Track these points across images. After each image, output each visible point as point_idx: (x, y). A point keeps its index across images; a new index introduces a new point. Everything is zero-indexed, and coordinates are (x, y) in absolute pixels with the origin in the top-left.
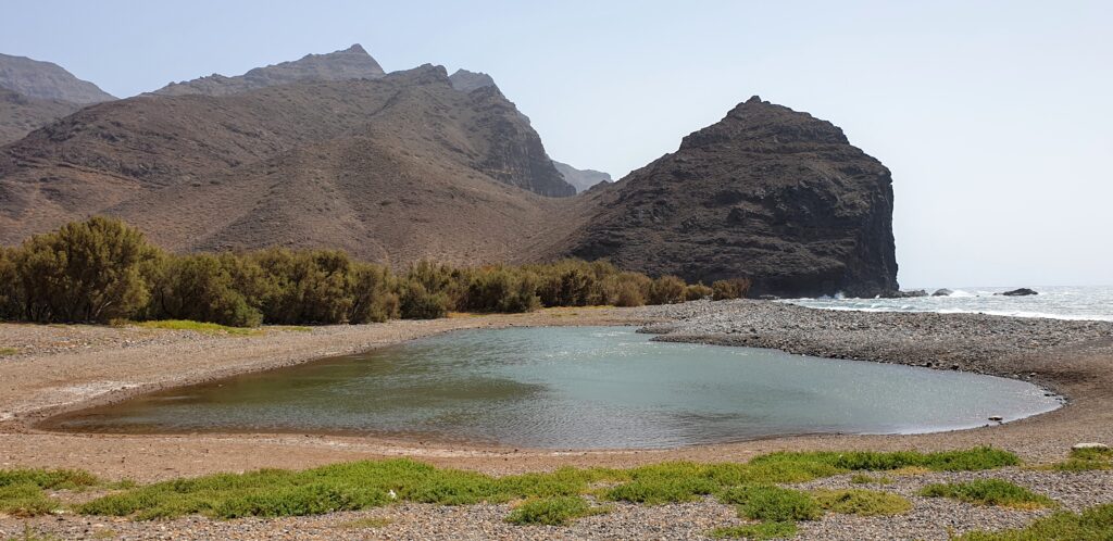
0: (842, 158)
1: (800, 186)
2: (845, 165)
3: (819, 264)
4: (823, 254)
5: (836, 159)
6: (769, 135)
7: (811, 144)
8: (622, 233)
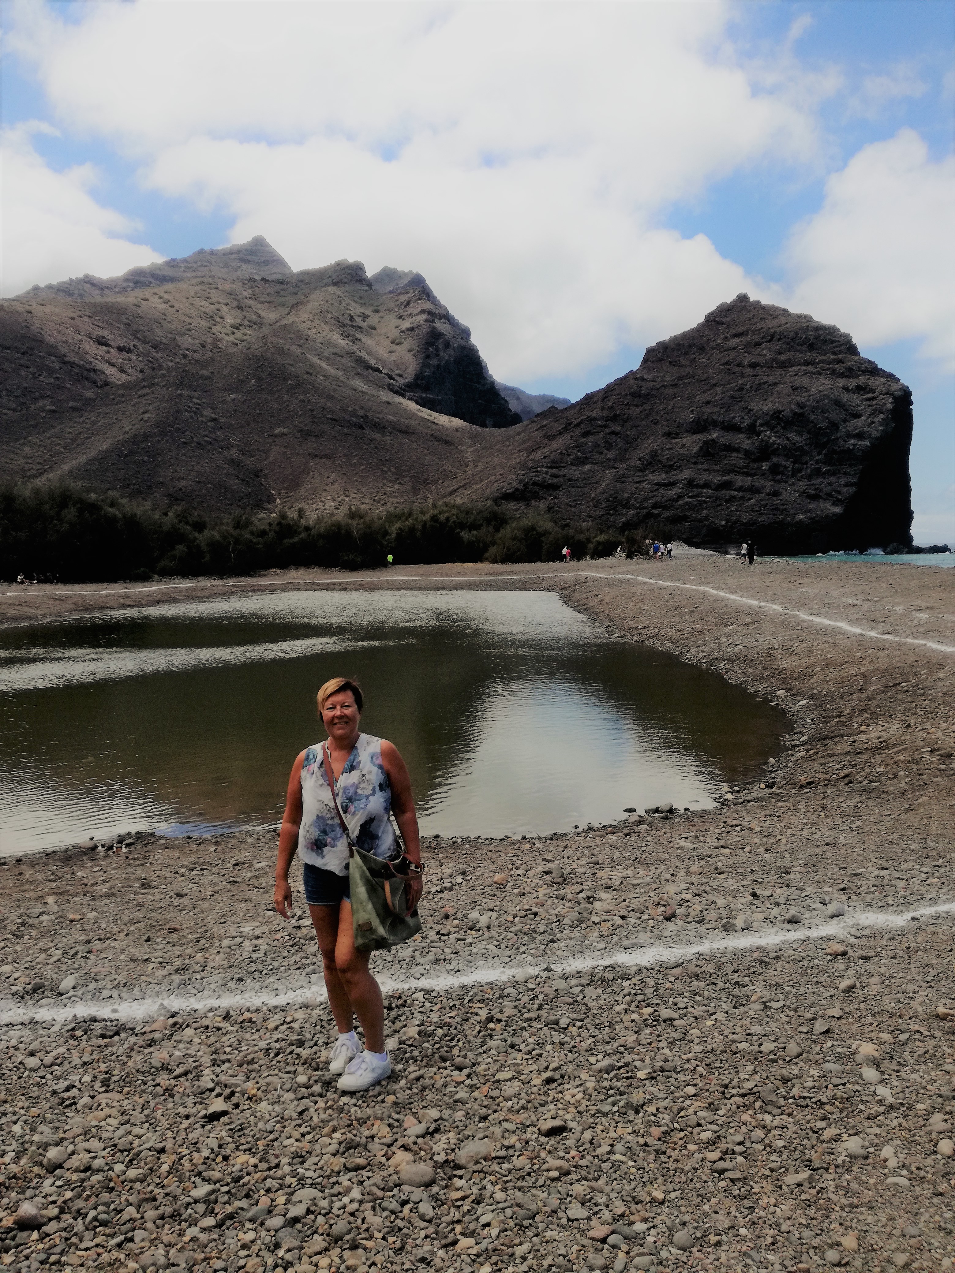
0: (850, 373)
1: (792, 411)
2: (852, 383)
3: (810, 511)
4: (815, 497)
5: (842, 375)
6: (758, 344)
7: (809, 356)
8: (562, 472)
